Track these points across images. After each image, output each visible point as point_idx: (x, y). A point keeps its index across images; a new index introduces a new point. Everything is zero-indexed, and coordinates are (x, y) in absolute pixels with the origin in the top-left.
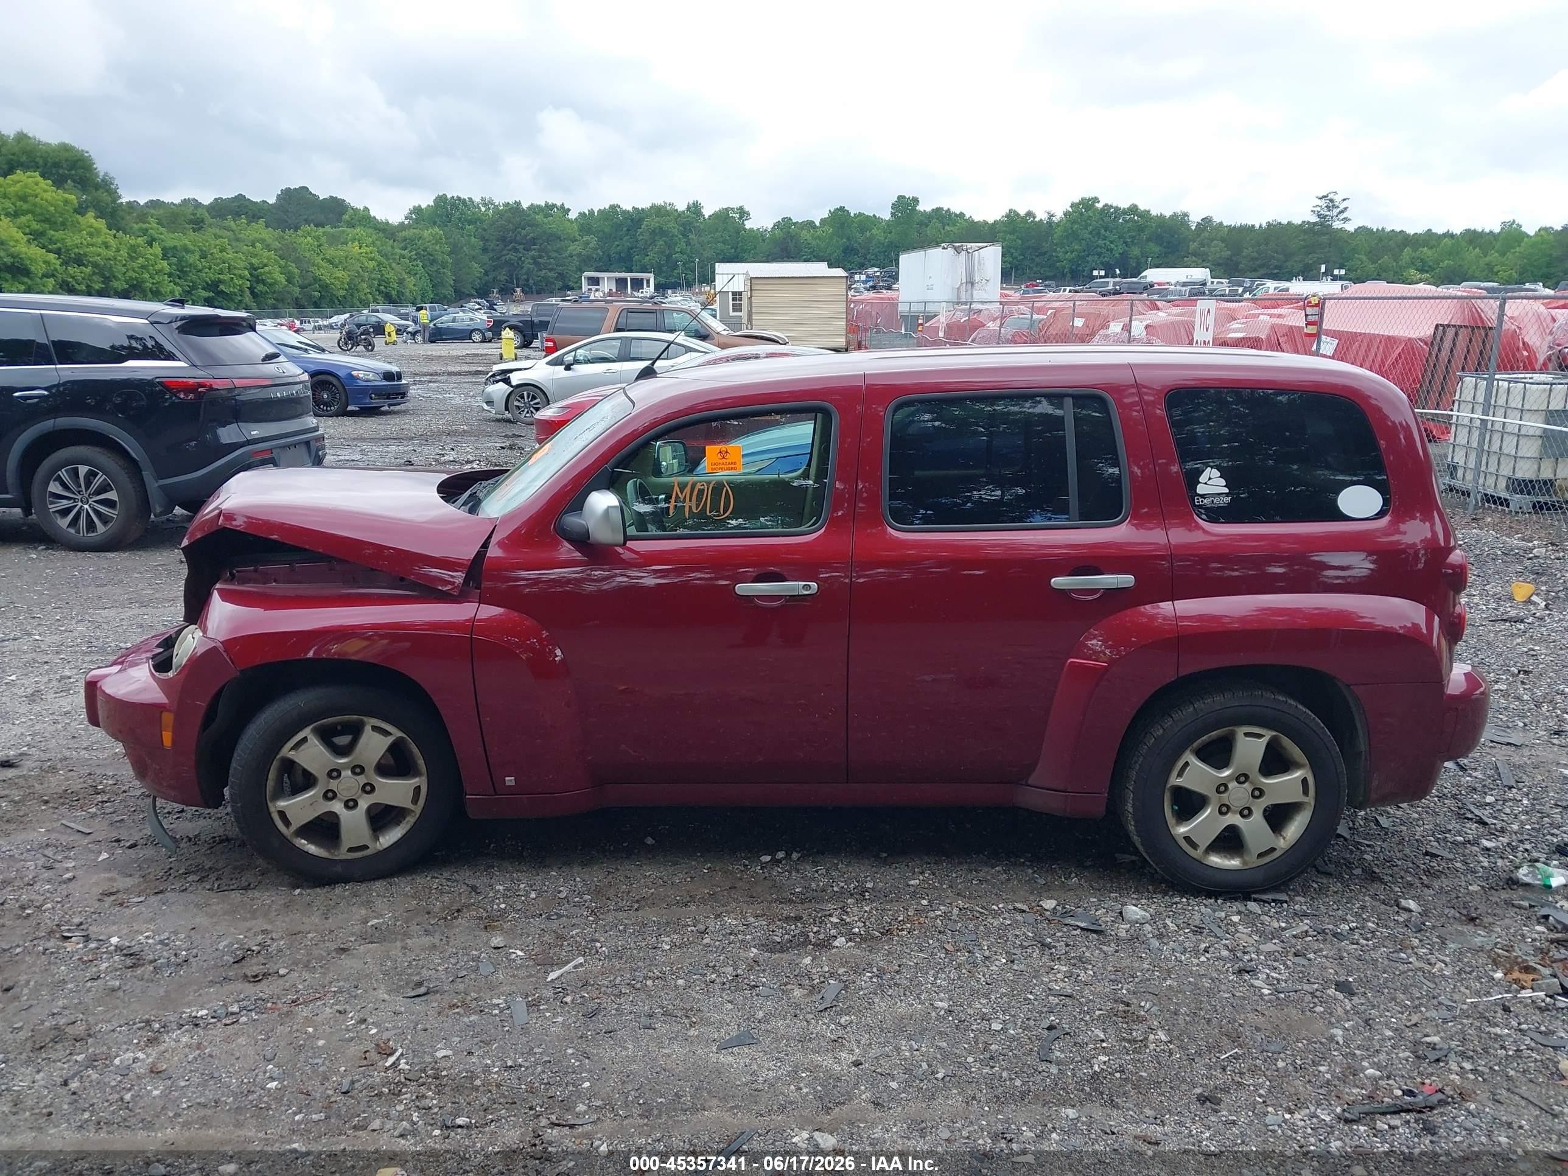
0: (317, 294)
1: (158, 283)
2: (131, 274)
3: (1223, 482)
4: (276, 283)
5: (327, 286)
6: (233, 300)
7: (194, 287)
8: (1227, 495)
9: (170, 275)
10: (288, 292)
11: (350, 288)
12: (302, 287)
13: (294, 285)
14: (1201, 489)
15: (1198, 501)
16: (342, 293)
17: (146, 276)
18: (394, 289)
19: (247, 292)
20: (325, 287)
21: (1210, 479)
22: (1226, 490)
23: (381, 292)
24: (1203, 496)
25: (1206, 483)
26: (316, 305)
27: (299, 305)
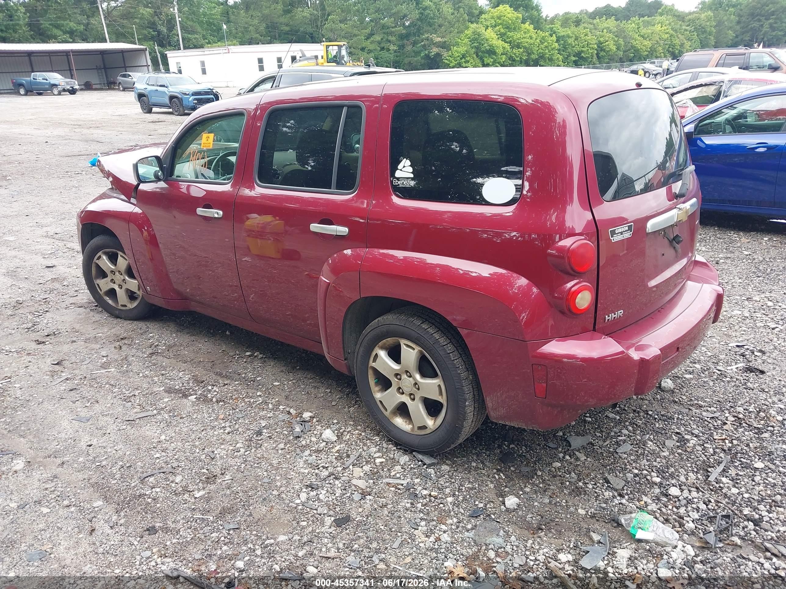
0: (632, 55)
1: (552, 54)
2: (540, 51)
3: (411, 169)
4: (611, 50)
5: (638, 50)
6: (587, 61)
7: (569, 56)
8: (412, 179)
9: (559, 50)
10: (616, 55)
11: (651, 50)
12: (624, 52)
13: (620, 51)
14: (398, 174)
15: (395, 182)
16: (646, 53)
17: (547, 51)
18: (677, 49)
19: (595, 56)
20: (637, 51)
21: (404, 167)
22: (412, 176)
23: (669, 51)
24: (398, 179)
25: (401, 170)
26: (631, 61)
27: (621, 61)
